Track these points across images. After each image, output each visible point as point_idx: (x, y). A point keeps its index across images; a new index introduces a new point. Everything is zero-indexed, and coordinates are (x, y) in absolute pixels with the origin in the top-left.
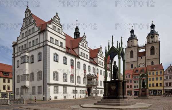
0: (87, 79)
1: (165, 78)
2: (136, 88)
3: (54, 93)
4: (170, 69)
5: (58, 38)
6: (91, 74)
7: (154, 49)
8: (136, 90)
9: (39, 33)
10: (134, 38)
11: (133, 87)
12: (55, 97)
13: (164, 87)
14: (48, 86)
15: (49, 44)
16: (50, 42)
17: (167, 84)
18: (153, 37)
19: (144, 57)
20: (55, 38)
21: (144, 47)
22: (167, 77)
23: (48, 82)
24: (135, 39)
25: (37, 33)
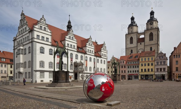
0: (74, 66)
1: (156, 64)
2: (130, 73)
3: (41, 78)
4: (160, 55)
5: (43, 35)
6: (77, 62)
7: (152, 35)
8: (129, 74)
9: (29, 32)
10: (134, 24)
11: (126, 72)
12: (41, 81)
13: (155, 72)
14: (34, 72)
15: (36, 40)
16: (37, 39)
17: (158, 69)
18: (152, 24)
19: (143, 43)
20: (41, 35)
21: (144, 33)
22: (158, 63)
23: (34, 69)
24: (135, 26)
25: (27, 32)
